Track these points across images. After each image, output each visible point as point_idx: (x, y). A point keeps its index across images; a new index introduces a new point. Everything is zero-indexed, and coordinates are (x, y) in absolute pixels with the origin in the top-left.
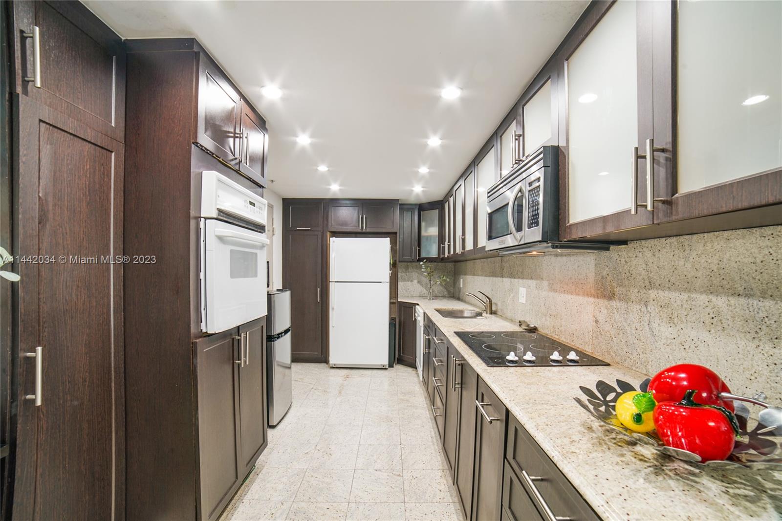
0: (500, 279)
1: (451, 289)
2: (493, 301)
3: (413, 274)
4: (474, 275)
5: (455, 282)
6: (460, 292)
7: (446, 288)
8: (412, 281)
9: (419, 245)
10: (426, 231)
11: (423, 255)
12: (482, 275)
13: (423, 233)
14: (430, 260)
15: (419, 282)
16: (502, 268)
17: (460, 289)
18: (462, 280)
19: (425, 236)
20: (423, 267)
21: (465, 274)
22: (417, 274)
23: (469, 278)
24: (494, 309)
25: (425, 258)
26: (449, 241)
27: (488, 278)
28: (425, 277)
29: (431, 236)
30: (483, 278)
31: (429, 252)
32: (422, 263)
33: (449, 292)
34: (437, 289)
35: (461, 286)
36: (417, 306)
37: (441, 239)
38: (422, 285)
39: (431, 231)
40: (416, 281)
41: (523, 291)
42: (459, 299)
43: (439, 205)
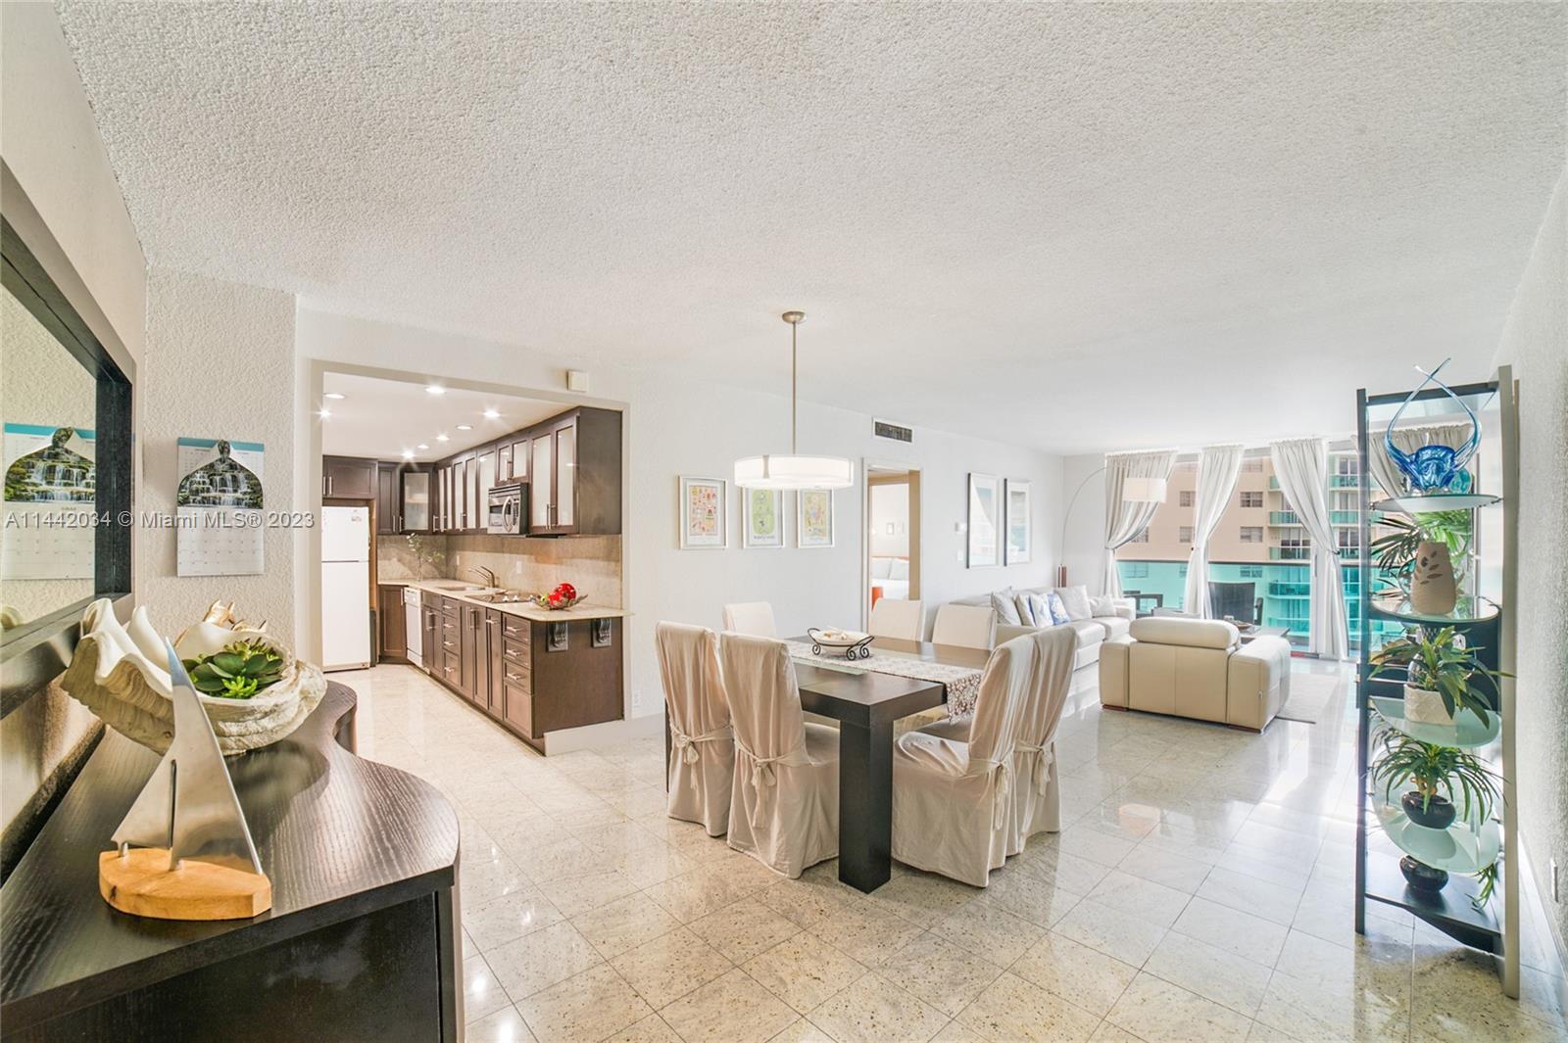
0: (501, 555)
1: (444, 568)
2: (496, 575)
3: (392, 549)
4: (474, 550)
5: (448, 560)
6: (456, 570)
7: (436, 567)
8: (390, 559)
9: (402, 513)
10: (411, 497)
11: (408, 527)
12: (483, 551)
13: (407, 500)
14: (419, 533)
15: (399, 560)
16: (503, 545)
17: (455, 568)
18: (458, 557)
19: (408, 504)
20: (411, 541)
21: (463, 550)
22: (397, 551)
23: (468, 554)
24: (496, 583)
25: (412, 531)
26: (446, 514)
27: (489, 554)
28: (412, 554)
29: (418, 505)
30: (485, 554)
31: (416, 524)
32: (408, 537)
33: (441, 572)
34: (425, 569)
35: (458, 563)
36: (406, 589)
37: (433, 509)
38: (404, 564)
39: (418, 498)
40: (395, 559)
41: (519, 564)
42: (455, 579)
43: (433, 468)
